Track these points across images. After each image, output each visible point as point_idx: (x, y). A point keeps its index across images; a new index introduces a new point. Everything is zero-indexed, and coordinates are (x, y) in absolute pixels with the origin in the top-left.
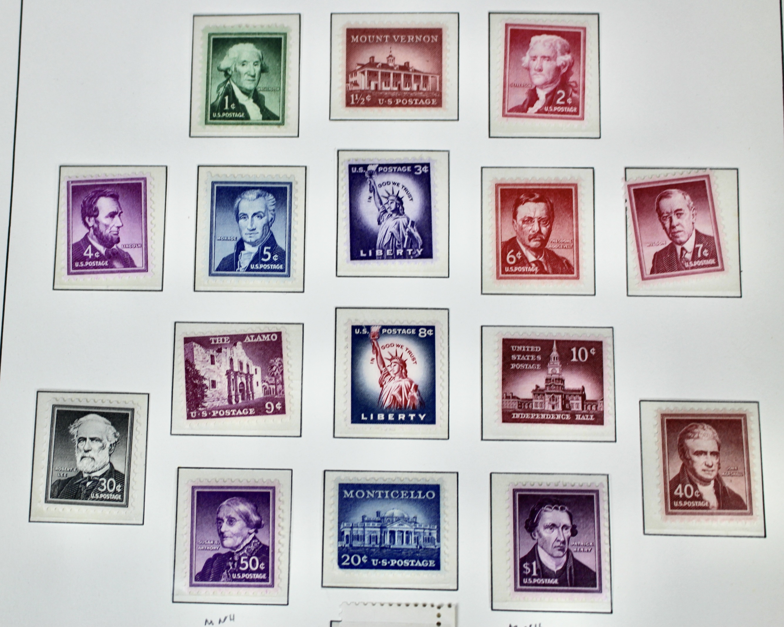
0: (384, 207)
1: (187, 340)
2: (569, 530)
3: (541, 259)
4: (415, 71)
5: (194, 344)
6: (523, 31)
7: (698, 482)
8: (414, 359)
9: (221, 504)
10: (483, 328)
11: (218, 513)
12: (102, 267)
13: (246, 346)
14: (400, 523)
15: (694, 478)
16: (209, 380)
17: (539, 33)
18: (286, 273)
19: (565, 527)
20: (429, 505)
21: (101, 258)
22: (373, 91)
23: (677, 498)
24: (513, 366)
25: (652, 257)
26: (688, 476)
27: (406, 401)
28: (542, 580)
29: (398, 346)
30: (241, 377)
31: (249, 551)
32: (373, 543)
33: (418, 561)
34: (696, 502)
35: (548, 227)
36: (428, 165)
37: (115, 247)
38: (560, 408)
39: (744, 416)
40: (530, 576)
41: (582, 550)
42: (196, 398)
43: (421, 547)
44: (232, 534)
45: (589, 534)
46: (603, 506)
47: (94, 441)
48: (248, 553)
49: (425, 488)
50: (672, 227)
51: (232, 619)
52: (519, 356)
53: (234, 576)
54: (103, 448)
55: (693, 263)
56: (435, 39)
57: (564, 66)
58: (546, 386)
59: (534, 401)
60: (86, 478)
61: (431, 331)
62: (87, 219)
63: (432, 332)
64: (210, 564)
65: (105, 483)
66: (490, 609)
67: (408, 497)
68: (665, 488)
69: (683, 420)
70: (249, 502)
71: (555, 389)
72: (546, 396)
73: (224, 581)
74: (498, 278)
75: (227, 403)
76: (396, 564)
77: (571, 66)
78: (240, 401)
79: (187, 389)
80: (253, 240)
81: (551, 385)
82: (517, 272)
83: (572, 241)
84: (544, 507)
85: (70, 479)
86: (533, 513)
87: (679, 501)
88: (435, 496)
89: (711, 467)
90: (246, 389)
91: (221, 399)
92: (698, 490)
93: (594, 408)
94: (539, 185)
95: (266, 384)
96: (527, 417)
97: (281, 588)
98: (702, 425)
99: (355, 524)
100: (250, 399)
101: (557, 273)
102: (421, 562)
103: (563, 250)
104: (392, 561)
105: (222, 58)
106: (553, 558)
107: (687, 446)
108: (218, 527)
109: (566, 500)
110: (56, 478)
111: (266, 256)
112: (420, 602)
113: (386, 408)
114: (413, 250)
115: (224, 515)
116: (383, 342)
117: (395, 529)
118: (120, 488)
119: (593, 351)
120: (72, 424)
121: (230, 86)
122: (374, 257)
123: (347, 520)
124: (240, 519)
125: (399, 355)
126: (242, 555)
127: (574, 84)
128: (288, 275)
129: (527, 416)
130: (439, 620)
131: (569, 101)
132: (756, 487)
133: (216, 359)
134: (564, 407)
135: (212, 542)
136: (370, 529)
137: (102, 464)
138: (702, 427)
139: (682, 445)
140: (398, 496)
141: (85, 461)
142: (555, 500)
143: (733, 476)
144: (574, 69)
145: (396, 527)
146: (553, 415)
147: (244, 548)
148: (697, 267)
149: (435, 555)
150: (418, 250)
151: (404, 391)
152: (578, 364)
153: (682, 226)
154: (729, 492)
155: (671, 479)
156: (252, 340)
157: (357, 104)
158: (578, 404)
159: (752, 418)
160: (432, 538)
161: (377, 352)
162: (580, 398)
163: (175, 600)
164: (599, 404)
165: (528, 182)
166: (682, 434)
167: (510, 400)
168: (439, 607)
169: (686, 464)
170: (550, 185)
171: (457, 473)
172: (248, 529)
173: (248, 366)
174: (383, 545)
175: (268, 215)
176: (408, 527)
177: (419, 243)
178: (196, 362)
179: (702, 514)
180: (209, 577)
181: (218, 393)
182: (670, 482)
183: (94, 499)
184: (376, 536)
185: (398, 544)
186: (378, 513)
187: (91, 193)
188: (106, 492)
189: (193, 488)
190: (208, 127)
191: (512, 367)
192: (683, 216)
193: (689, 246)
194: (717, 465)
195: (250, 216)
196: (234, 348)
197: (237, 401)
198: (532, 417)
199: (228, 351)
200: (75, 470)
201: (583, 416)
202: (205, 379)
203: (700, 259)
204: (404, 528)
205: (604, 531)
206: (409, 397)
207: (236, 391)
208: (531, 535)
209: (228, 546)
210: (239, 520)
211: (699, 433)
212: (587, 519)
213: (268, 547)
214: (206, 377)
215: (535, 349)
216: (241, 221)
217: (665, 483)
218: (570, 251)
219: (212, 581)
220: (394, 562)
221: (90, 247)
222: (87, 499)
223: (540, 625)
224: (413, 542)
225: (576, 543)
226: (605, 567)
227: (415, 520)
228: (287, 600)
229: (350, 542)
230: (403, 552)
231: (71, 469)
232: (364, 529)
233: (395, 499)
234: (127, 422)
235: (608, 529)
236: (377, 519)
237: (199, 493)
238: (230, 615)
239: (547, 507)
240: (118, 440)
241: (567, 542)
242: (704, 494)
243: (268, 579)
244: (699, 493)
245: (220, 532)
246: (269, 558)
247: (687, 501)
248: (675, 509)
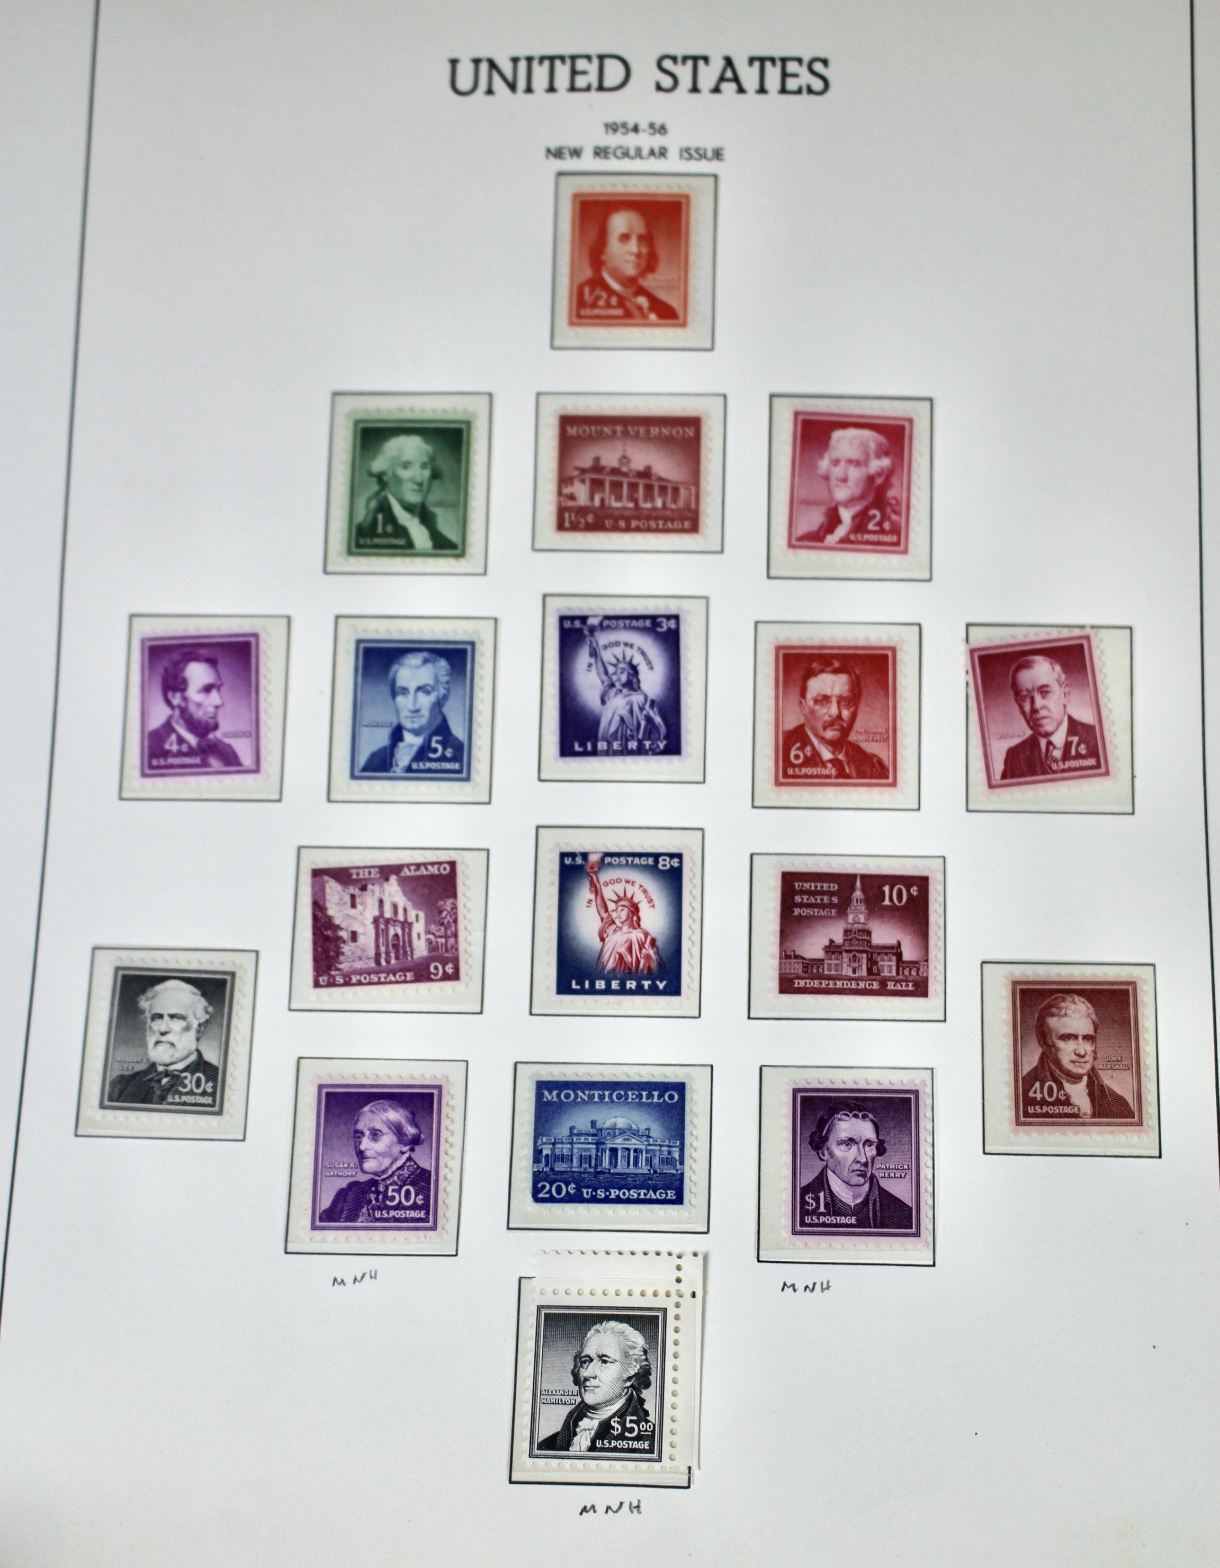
0: (610, 679)
1: (317, 873)
2: (874, 1147)
3: (841, 757)
4: (660, 479)
5: (326, 878)
6: (820, 422)
7: (1063, 1078)
8: (650, 901)
9: (360, 1111)
10: (755, 857)
11: (356, 1124)
12: (191, 766)
13: (403, 881)
14: (626, 1137)
15: (1058, 1072)
16: (347, 930)
17: (844, 425)
18: (464, 775)
19: (868, 1142)
20: (669, 1112)
21: (191, 752)
22: (597, 508)
23: (1033, 1102)
24: (797, 911)
25: (1003, 755)
26: (1050, 1069)
27: (638, 962)
28: (833, 1218)
29: (627, 882)
30: (394, 926)
31: (401, 1178)
32: (585, 1166)
33: (651, 1192)
34: (1061, 1108)
35: (852, 709)
36: (676, 617)
37: (211, 736)
38: (864, 973)
39: (1133, 984)
40: (815, 1212)
41: (892, 1175)
42: (328, 957)
44: (377, 1153)
45: (903, 1152)
46: (925, 1112)
47: (175, 1020)
48: (400, 1180)
49: (663, 1087)
50: (1034, 711)
51: (374, 1277)
52: (805, 897)
53: (378, 1214)
54: (187, 1029)
55: (1064, 764)
56: (690, 432)
57: (879, 474)
58: (845, 940)
59: (826, 962)
60: (161, 1073)
61: (676, 860)
62: (170, 695)
63: (678, 862)
64: (342, 1197)
65: (189, 1081)
66: (756, 1260)
67: (637, 1100)
68: (1016, 1088)
69: (1044, 990)
70: (402, 1107)
71: (858, 945)
72: (845, 954)
73: (362, 1222)
74: (778, 783)
75: (372, 964)
76: (618, 1196)
77: (888, 475)
78: (393, 961)
79: (315, 943)
80: (416, 726)
81: (851, 940)
82: (806, 776)
83: (887, 731)
84: (838, 1114)
85: (138, 1074)
86: (822, 1123)
87: (1036, 1105)
88: (678, 1099)
89: (1083, 1057)
90: (401, 943)
91: (364, 958)
92: (1064, 1090)
93: (913, 973)
94: (839, 648)
95: (431, 937)
96: (816, 986)
97: (447, 1231)
98: (1072, 997)
99: (559, 1139)
100: (407, 959)
101: (864, 777)
102: (655, 1193)
103: (873, 744)
104: (612, 1191)
105: (374, 457)
106: (849, 1187)
107: (1048, 1028)
108: (355, 1144)
110: (115, 1072)
111: (435, 751)
112: (652, 1249)
113: (609, 972)
114: (653, 743)
115: (365, 1126)
116: (605, 876)
117: (618, 1146)
118: (212, 1087)
119: (914, 891)
120: (143, 994)
121: (386, 500)
122: (594, 753)
123: (547, 1132)
124: (389, 1131)
125: (629, 895)
127: (893, 502)
128: (468, 779)
129: (816, 984)
130: (679, 1274)
131: (887, 526)
132: (1149, 1086)
133: (358, 900)
134: (870, 971)
135: (346, 1165)
136: (581, 1146)
137: (186, 1052)
138: (1071, 999)
139: (1042, 1026)
140: (623, 1098)
141: (161, 1048)
142: (855, 1104)
143: (1115, 1069)
144: (894, 480)
145: (619, 1142)
146: (853, 982)
147: (393, 1173)
148: (1070, 769)
149: (676, 1184)
150: (659, 743)
151: (636, 947)
152: (893, 908)
153: (1049, 710)
154: (1109, 1093)
155: (1025, 1073)
156: (413, 873)
157: (574, 528)
158: (890, 966)
159: (1145, 988)
160: (672, 1158)
161: (596, 890)
162: (894, 958)
163: (289, 1250)
164: (921, 967)
165: (824, 644)
166: (1041, 1010)
167: (791, 961)
168: (679, 1257)
169: (1048, 1053)
170: (855, 648)
171: (712, 1066)
172: (400, 1145)
173: (405, 910)
174: (599, 1169)
175: (438, 690)
176: (638, 1142)
177: (661, 731)
178: (328, 905)
180: (340, 1216)
181: (361, 950)
182: (1023, 1078)
183: (171, 1104)
184: (590, 1156)
185: (621, 1167)
186: (593, 1123)
187: (176, 656)
188: (191, 1093)
189: (321, 1087)
190: (353, 560)
191: (796, 913)
192: (1050, 695)
193: (1059, 738)
194: (1092, 1054)
195: (412, 691)
196: (386, 885)
197: (388, 962)
198: (823, 986)
199: (377, 888)
200: (145, 1061)
201: (898, 984)
202: (341, 929)
203: (1075, 758)
204: (631, 1144)
205: (925, 1148)
206: (642, 956)
207: (387, 946)
208: (818, 1154)
209: (370, 1171)
210: (386, 1134)
211: (1066, 1008)
212: (900, 1131)
213: (430, 1172)
214: (343, 925)
215: (830, 887)
216: (400, 699)
217: (1016, 1080)
218: (883, 745)
219: (344, 1222)
220: (615, 1192)
221: (174, 737)
222: (161, 1104)
223: (828, 1282)
224: (644, 1164)
225: (883, 1165)
226: (926, 1198)
227: (647, 1134)
228: (455, 1249)
229: (551, 1166)
230: (629, 1179)
231: (139, 1059)
232: (572, 1146)
233: (619, 1103)
234: (224, 992)
235: (931, 1146)
236: (591, 1132)
237: (328, 1094)
238: (371, 1272)
239: (842, 1114)
240: (211, 1017)
241: (870, 1164)
242: (1072, 1096)
243: (429, 1218)
244: (1065, 1095)
245: (358, 1150)
246: (430, 1188)
247: (1048, 1106)
248: (1030, 1117)
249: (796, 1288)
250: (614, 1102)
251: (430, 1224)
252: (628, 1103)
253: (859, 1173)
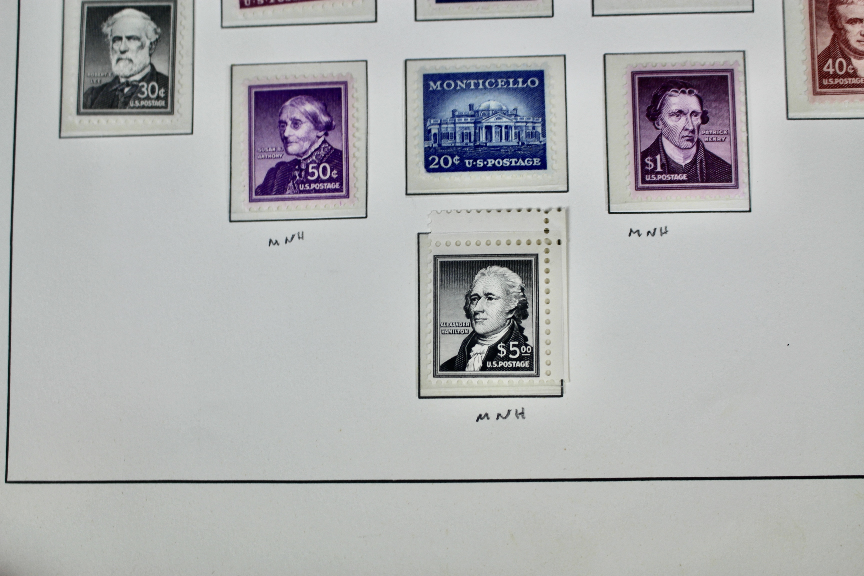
2: (699, 117)
7: (851, 55)
9: (283, 105)
11: (280, 115)
14: (498, 116)
15: (847, 50)
19: (694, 113)
20: (532, 95)
23: (827, 75)
26: (840, 48)
28: (668, 175)
31: (319, 157)
32: (466, 141)
33: (520, 160)
34: (850, 79)
40: (653, 171)
41: (714, 139)
43: (523, 144)
44: (298, 138)
45: (723, 121)
46: (739, 88)
47: (132, 40)
48: (318, 159)
49: (526, 75)
51: (301, 237)
53: (302, 187)
54: (142, 47)
60: (123, 84)
64: (272, 175)
65: (146, 88)
66: (607, 212)
67: (505, 86)
68: (813, 64)
70: (316, 101)
73: (289, 194)
76: (494, 165)
84: (669, 91)
85: (105, 85)
86: (656, 100)
87: (829, 78)
88: (539, 84)
92: (852, 65)
97: (358, 199)
99: (444, 121)
102: (524, 161)
104: (489, 161)
106: (680, 150)
107: (838, 14)
108: (280, 132)
109: (694, 82)
110: (87, 85)
112: (524, 207)
115: (287, 117)
117: (492, 124)
118: (164, 93)
120: (105, 22)
123: (434, 116)
124: (307, 120)
126: (311, 163)
130: (547, 226)
135: (274, 149)
136: (462, 125)
137: (142, 66)
139: (833, 13)
140: (494, 85)
141: (121, 64)
142: (681, 82)
145: (492, 121)
147: (312, 154)
149: (541, 153)
155: (819, 53)
160: (536, 132)
163: (232, 219)
168: (546, 212)
169: (838, 34)
171: (565, 56)
172: (316, 131)
174: (478, 144)
176: (507, 120)
179: (856, 93)
180: (272, 190)
182: (818, 56)
183: (133, 108)
184: (470, 133)
185: (495, 141)
186: (471, 107)
188: (148, 98)
189: (250, 88)
200: (110, 74)
204: (502, 122)
205: (740, 118)
208: (654, 124)
209: (294, 153)
210: (305, 123)
212: (720, 103)
213: (341, 152)
217: (813, 58)
219: (275, 194)
220: (491, 162)
222: (124, 108)
223: (666, 228)
224: (513, 138)
225: (707, 131)
226: (742, 158)
227: (515, 113)
228: (365, 213)
229: (439, 142)
230: (502, 150)
231: (106, 74)
232: (455, 126)
233: (491, 89)
234: (169, 16)
235: (744, 114)
236: (470, 114)
237: (256, 93)
238: (298, 233)
239: (672, 91)
240: (159, 37)
241: (696, 131)
242: (859, 69)
243: (343, 189)
244: (853, 69)
245: (283, 137)
246: (342, 165)
247: (839, 78)
248: (825, 88)
249: (640, 233)
250: (487, 88)
251: (344, 193)
252: (498, 89)
253: (687, 138)
